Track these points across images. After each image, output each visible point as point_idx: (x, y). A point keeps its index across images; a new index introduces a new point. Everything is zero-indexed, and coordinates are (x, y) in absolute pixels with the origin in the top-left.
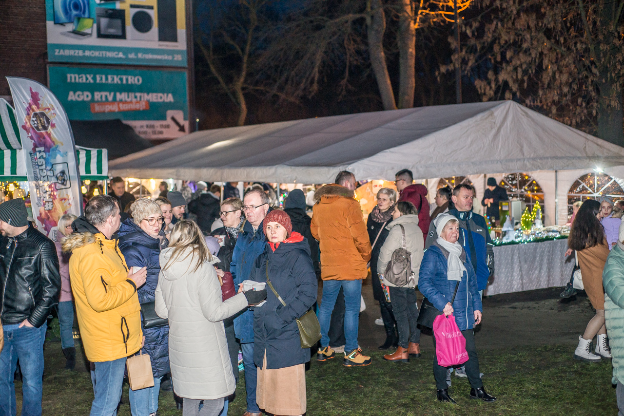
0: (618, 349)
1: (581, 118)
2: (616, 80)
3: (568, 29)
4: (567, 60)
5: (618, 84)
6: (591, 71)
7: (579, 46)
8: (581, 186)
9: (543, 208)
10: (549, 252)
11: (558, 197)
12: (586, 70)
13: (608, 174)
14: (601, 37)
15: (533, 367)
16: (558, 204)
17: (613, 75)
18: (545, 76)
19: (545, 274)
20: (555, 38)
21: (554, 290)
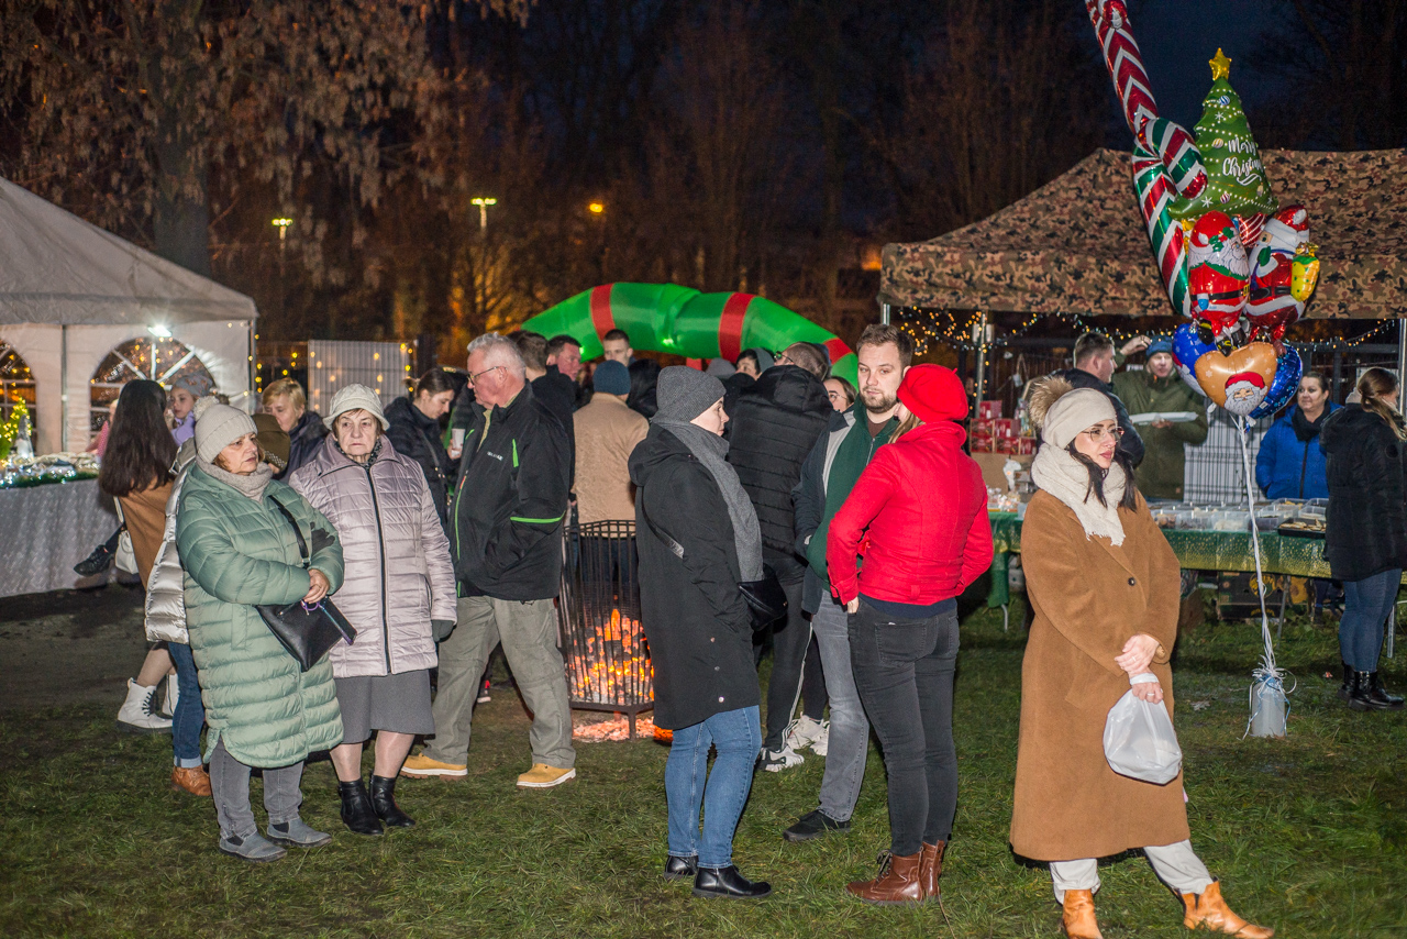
0: (226, 688)
1: (118, 219)
2: (195, 138)
3: (90, 16)
4: (87, 84)
5: (201, 148)
6: (141, 116)
7: (114, 55)
8: (120, 366)
9: (33, 412)
10: (51, 510)
11: (68, 391)
12: (130, 112)
13: (180, 340)
14: (163, 41)
15: (25, 754)
16: (68, 405)
17: (189, 129)
18: (35, 118)
19: (39, 560)
20: (60, 32)
21: (60, 596)
